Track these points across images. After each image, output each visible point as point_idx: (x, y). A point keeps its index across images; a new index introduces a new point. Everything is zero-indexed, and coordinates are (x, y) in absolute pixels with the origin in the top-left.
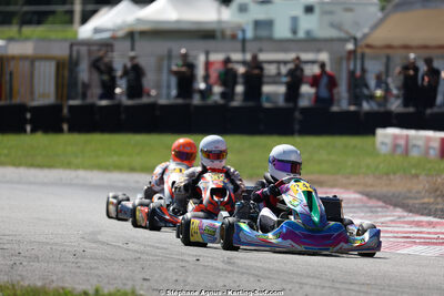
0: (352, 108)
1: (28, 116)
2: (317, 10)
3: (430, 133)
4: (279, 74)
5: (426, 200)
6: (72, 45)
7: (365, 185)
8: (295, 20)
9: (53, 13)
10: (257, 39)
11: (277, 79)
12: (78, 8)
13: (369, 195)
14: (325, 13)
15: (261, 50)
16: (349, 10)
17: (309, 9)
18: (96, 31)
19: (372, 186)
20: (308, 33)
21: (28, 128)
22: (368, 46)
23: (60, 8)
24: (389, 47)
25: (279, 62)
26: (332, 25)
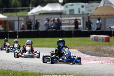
0: (86, 30)
1: (8, 34)
2: (85, 6)
3: (103, 36)
4: (70, 23)
5: (91, 51)
6: (18, 17)
7: (81, 48)
8: (79, 9)
9: (25, 9)
10: (70, 14)
11: (70, 24)
12: (30, 8)
13: (79, 51)
14: (87, 7)
15: (69, 17)
16: (92, 6)
17: (83, 7)
18: (32, 13)
19: (82, 48)
20: (83, 12)
21: (9, 38)
22: (93, 15)
23: (27, 8)
24: (99, 15)
25: (71, 20)
26: (89, 10)
